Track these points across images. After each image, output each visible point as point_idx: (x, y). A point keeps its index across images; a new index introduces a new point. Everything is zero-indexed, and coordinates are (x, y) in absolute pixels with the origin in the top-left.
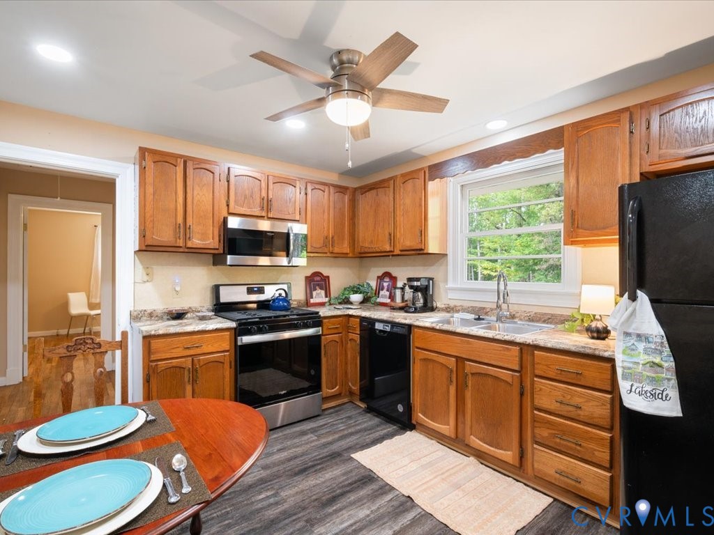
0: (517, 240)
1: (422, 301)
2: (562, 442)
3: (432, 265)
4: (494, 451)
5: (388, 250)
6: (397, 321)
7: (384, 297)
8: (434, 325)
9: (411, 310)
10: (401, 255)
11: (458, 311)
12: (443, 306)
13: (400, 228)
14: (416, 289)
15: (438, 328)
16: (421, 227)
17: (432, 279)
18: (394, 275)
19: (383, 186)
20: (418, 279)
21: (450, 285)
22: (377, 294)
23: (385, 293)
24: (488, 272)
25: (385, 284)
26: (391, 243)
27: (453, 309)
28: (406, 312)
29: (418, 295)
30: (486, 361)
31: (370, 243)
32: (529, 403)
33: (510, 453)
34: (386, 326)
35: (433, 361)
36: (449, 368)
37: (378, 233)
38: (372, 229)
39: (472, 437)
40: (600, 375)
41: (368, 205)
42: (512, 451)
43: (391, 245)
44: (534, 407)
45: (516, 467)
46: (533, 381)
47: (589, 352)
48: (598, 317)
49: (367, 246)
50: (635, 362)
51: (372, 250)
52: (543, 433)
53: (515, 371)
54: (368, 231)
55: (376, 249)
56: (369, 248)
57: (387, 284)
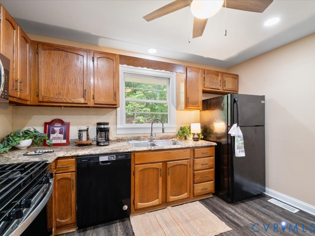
2: (203, 178)
4: (180, 197)
7: (56, 139)
12: (114, 139)
16: (116, 91)
18: (66, 121)
19: (75, 52)
23: (57, 135)
30: (177, 159)
31: (57, 94)
32: (192, 170)
33: (186, 193)
34: (111, 157)
35: (148, 168)
36: (158, 169)
37: (68, 88)
38: (60, 83)
39: (170, 197)
40: (212, 151)
41: (53, 61)
42: (187, 192)
43: (85, 99)
44: (194, 170)
45: (188, 198)
46: (194, 161)
47: (210, 145)
48: (196, 134)
49: (52, 96)
50: (239, 143)
51: (61, 101)
52: (197, 179)
53: (188, 159)
54: (54, 84)
55: (66, 100)
56: (57, 98)
57: (59, 128)
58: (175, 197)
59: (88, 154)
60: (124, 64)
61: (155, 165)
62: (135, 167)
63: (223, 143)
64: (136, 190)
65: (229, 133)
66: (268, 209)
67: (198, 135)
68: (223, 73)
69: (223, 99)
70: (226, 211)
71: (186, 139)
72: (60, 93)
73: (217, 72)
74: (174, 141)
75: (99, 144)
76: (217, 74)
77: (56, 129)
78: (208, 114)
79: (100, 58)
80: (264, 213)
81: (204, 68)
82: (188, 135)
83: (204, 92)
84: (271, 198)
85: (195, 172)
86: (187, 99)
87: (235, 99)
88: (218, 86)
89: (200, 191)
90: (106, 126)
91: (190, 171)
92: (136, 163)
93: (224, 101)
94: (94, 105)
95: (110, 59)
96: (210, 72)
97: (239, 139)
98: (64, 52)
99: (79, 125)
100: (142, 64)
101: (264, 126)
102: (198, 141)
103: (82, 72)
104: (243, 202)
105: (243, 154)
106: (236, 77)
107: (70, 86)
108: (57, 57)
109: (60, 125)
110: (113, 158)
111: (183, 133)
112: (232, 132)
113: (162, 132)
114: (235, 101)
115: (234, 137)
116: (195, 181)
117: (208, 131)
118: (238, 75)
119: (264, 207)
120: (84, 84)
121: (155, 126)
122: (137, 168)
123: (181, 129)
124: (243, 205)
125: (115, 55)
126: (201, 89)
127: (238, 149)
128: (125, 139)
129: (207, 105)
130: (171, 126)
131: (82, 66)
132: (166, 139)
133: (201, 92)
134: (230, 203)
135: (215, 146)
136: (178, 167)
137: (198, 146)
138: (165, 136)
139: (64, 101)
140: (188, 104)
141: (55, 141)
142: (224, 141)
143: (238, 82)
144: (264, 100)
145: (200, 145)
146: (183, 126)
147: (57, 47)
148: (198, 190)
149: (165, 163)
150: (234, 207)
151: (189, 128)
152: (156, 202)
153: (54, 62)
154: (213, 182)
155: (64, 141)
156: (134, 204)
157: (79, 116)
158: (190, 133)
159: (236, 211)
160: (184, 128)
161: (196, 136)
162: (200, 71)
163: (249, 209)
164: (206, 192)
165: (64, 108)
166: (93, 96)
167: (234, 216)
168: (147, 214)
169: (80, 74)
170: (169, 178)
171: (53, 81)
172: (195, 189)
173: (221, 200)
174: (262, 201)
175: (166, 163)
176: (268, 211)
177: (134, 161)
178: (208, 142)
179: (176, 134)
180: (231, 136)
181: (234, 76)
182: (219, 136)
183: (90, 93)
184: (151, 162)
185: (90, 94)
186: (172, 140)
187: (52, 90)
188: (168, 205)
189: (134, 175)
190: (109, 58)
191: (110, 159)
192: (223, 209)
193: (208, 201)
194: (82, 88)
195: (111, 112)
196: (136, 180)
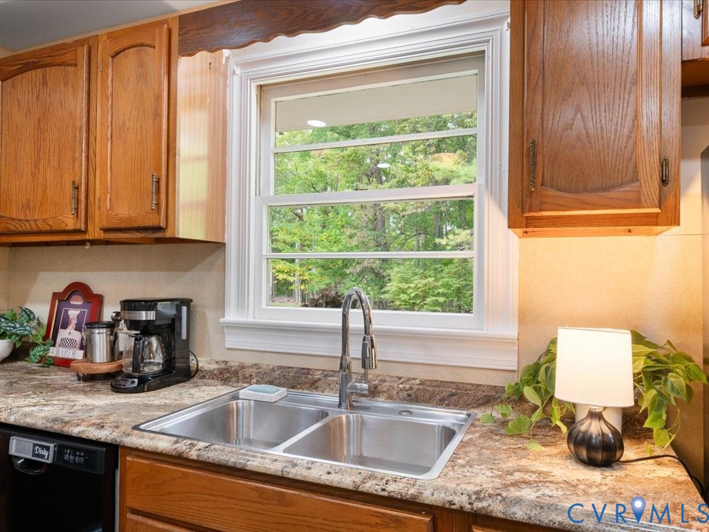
0: (322, 232)
1: (159, 358)
3: (188, 268)
5: (71, 227)
6: (75, 431)
7: (67, 345)
8: (182, 446)
9: (129, 385)
10: (107, 242)
11: (248, 380)
12: (213, 366)
13: (104, 172)
14: (145, 329)
15: (193, 454)
16: (159, 170)
17: (187, 302)
18: (96, 290)
19: (59, 60)
20: (150, 304)
21: (231, 316)
22: (51, 336)
23: (69, 334)
24: (285, 276)
25: (73, 314)
26: (77, 209)
27: (236, 373)
28: (117, 389)
29: (150, 344)
38: (30, 170)
51: (28, 227)
57: (79, 312)
62: (125, 520)
95: (145, 46)
98: (39, 71)
109: (82, 303)
125: (161, 23)
128: (248, 372)
141: (64, 350)
153: (21, 107)
155: (80, 355)
171: (17, 168)
183: (95, 191)
190: (142, 45)
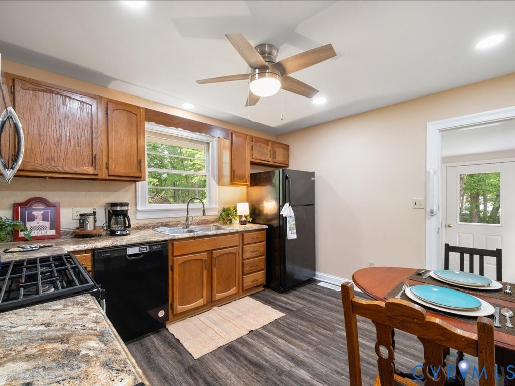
2: (253, 268)
4: (228, 293)
21: (139, 208)
23: (39, 223)
25: (38, 213)
31: (48, 159)
32: (241, 259)
33: (235, 288)
34: (143, 248)
35: (190, 261)
36: (203, 260)
37: (66, 151)
38: (53, 142)
39: (217, 294)
40: (263, 236)
41: (41, 109)
42: (235, 286)
43: (95, 168)
44: (243, 259)
45: (236, 294)
46: (243, 248)
47: (261, 228)
48: (243, 216)
49: (39, 162)
50: (291, 224)
51: (56, 170)
52: (247, 269)
53: (237, 246)
54: (42, 144)
55: (64, 168)
56: (47, 166)
57: (42, 212)
58: (222, 294)
59: (111, 245)
60: (152, 121)
61: (198, 256)
62: (173, 260)
63: (275, 225)
64: (175, 290)
65: (281, 213)
66: (317, 292)
67: (246, 217)
68: (273, 142)
69: (274, 174)
70: (279, 300)
71: (231, 222)
72: (53, 158)
73: (267, 140)
74: (216, 226)
75: (116, 233)
76: (266, 142)
77: (35, 213)
78: (257, 191)
79: (116, 110)
80: (314, 296)
81: (252, 135)
82: (234, 217)
83: (252, 163)
84: (321, 282)
85: (244, 261)
86: (232, 171)
87: (286, 175)
88: (267, 158)
89: (250, 284)
90: (124, 208)
91: (239, 259)
92: (175, 254)
93: (275, 176)
94: (108, 178)
95: (132, 112)
96: (258, 140)
97: (291, 220)
98: (59, 97)
99: (76, 206)
100: (177, 123)
101: (314, 205)
102: (246, 224)
103: (89, 128)
104: (295, 290)
105: (294, 236)
106: (286, 148)
107: (69, 149)
108: (48, 103)
109: (44, 207)
110: (145, 249)
111: (227, 215)
112: (284, 212)
113: (202, 214)
114: (286, 178)
115: (286, 218)
116: (245, 272)
117: (257, 212)
118: (288, 146)
119: (314, 291)
120: (93, 146)
121: (192, 207)
122: (176, 261)
123: (224, 210)
124: (295, 292)
125: (139, 108)
126: (249, 160)
127: (289, 230)
128: (149, 225)
129: (256, 180)
130: (211, 207)
131: (90, 119)
132: (205, 224)
133: (249, 163)
134: (282, 292)
135: (266, 229)
136: (225, 257)
137: (248, 229)
138: (204, 220)
139: (62, 170)
140: (234, 179)
141: (36, 232)
142: (275, 223)
143: (288, 154)
144: (314, 177)
145: (250, 229)
146: (226, 207)
147: (48, 87)
148: (247, 282)
149: (210, 252)
150: (286, 296)
151: (235, 208)
152: (200, 302)
153: (43, 109)
154: (264, 271)
155: (53, 232)
156: (172, 308)
157: (75, 193)
158: (236, 215)
159: (289, 299)
160: (229, 209)
161: (244, 219)
162: (248, 137)
163: (301, 294)
164: (257, 284)
165: (51, 179)
166: (107, 164)
167: (287, 303)
168: (189, 319)
169: (86, 130)
170: (215, 271)
171: (41, 139)
172: (245, 282)
173: (272, 291)
174: (313, 286)
175: (212, 252)
176: (318, 293)
177: (173, 253)
178: (258, 225)
179: (217, 217)
180: (283, 217)
181: (285, 147)
182: (269, 217)
183: (102, 159)
184: (193, 252)
185: (102, 161)
186: (214, 225)
187: (39, 153)
188: (213, 306)
189: (172, 270)
190: (130, 112)
191: (142, 251)
192: (275, 299)
193: (259, 295)
194: (89, 152)
195: (127, 188)
196: (176, 277)
